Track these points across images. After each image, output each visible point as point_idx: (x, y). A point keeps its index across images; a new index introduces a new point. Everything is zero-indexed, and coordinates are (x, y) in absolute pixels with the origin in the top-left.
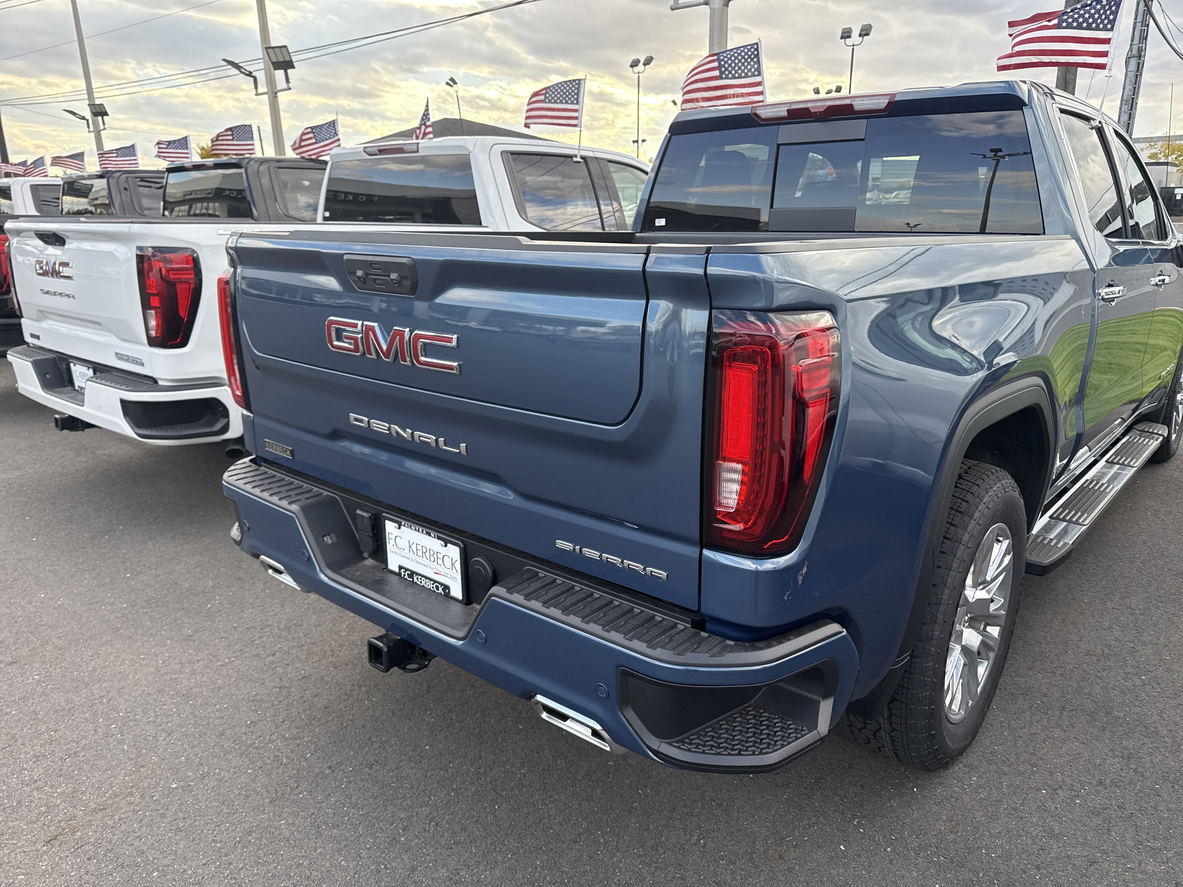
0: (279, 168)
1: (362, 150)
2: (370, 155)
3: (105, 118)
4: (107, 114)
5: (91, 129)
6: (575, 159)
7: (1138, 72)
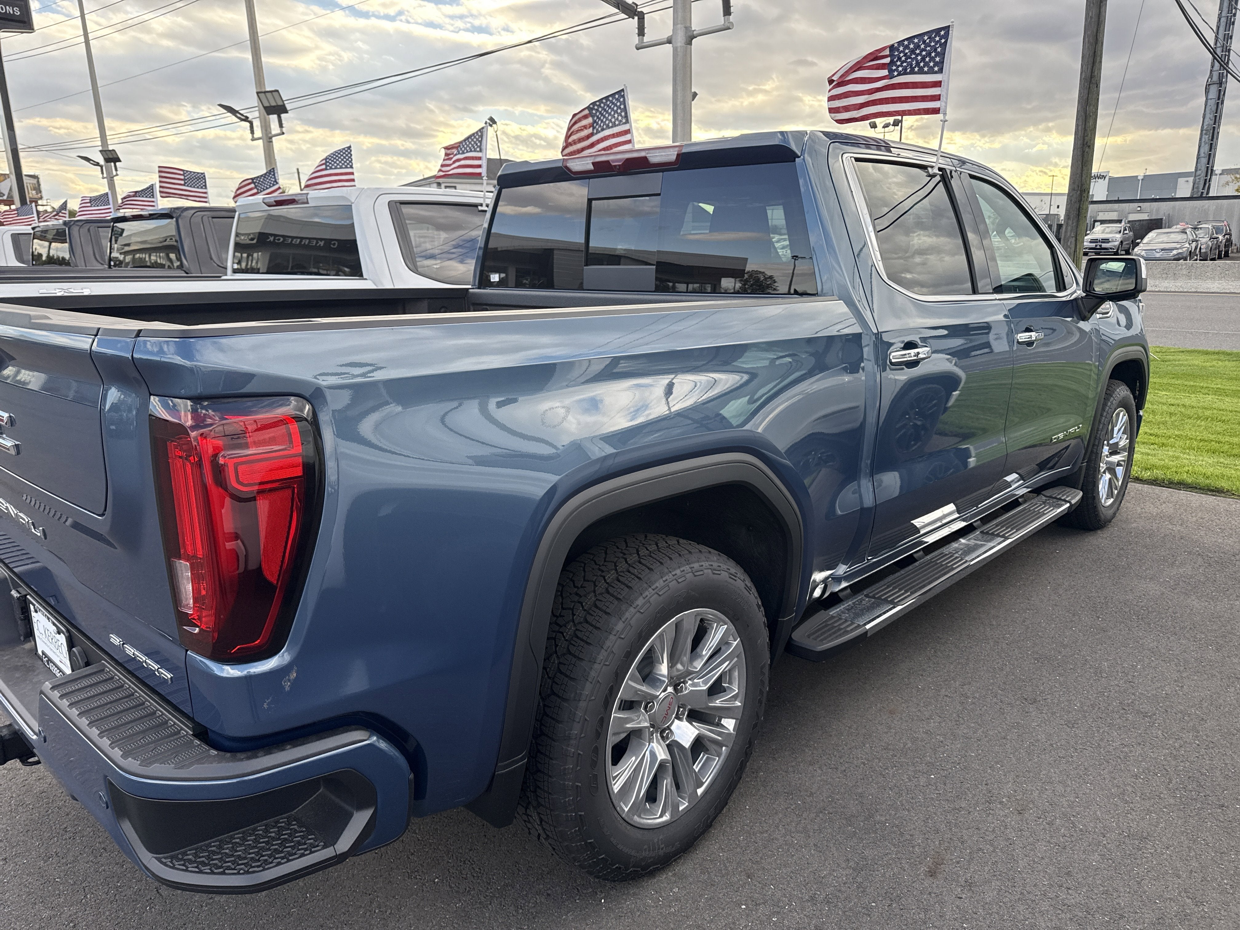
0: (213, 218)
1: (261, 201)
2: (269, 206)
3: (118, 164)
4: (119, 161)
5: (105, 175)
6: (480, 208)
7: (1219, 99)
